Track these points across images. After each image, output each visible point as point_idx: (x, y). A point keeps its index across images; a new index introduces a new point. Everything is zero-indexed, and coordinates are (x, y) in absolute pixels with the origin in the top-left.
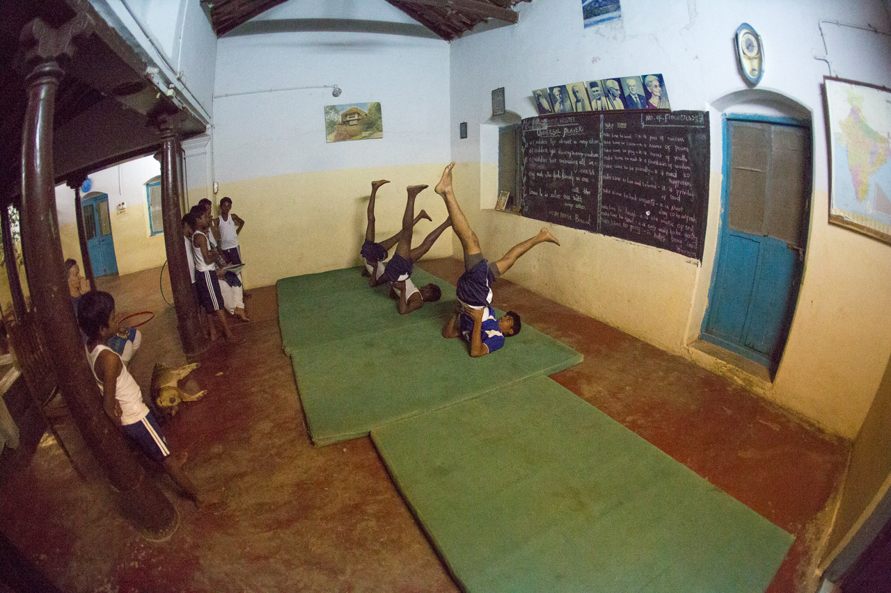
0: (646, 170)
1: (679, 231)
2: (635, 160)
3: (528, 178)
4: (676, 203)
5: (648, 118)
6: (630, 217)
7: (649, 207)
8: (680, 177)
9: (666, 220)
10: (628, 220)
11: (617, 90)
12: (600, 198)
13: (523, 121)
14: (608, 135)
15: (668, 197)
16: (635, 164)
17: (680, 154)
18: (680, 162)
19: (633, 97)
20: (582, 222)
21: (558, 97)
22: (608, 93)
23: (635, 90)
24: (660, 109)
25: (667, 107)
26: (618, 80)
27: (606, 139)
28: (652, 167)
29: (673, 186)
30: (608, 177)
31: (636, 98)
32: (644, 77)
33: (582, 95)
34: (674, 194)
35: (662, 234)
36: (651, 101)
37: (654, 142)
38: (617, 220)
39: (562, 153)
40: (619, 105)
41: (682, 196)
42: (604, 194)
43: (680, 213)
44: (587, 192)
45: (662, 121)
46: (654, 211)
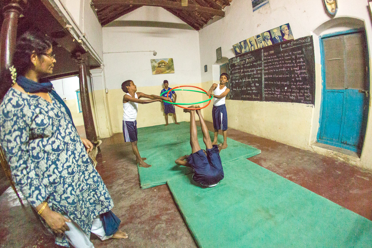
0: (284, 69)
1: (302, 93)
2: (279, 66)
3: (232, 83)
4: (300, 81)
5: (284, 46)
6: (278, 92)
7: (286, 85)
8: (300, 69)
9: (294, 90)
10: (277, 93)
11: (269, 36)
12: (263, 86)
13: (229, 60)
14: (265, 58)
15: (295, 79)
16: (278, 68)
17: (299, 58)
18: (300, 62)
19: (276, 37)
20: (256, 98)
21: (243, 46)
22: (265, 39)
23: (277, 34)
24: (289, 40)
25: (292, 39)
26: (269, 31)
27: (264, 60)
28: (286, 67)
29: (297, 73)
30: (267, 76)
31: (277, 38)
32: (281, 27)
33: (254, 42)
34: (298, 77)
35: (293, 96)
36: (284, 38)
37: (288, 56)
38: (272, 94)
39: (246, 70)
40: (270, 43)
41: (302, 77)
42: (265, 84)
43: (301, 85)
44: (257, 85)
45: (290, 46)
46: (289, 86)
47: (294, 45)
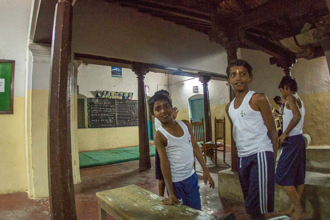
0: (127, 112)
1: (135, 122)
2: (125, 110)
3: (91, 116)
4: (134, 117)
6: (125, 122)
8: (134, 112)
11: (122, 95)
12: (116, 119)
13: (88, 98)
16: (124, 111)
17: (134, 108)
18: (134, 110)
20: (112, 125)
21: (105, 94)
22: (119, 95)
23: (126, 95)
26: (123, 93)
27: (117, 105)
28: (129, 111)
29: (133, 114)
30: (118, 114)
32: (129, 93)
33: (113, 94)
34: (134, 116)
35: (132, 124)
36: (128, 98)
37: (129, 106)
38: (122, 123)
39: (104, 109)
40: (121, 98)
42: (118, 118)
43: (135, 119)
44: (112, 118)
45: (130, 102)
46: (130, 120)
47: (132, 102)
